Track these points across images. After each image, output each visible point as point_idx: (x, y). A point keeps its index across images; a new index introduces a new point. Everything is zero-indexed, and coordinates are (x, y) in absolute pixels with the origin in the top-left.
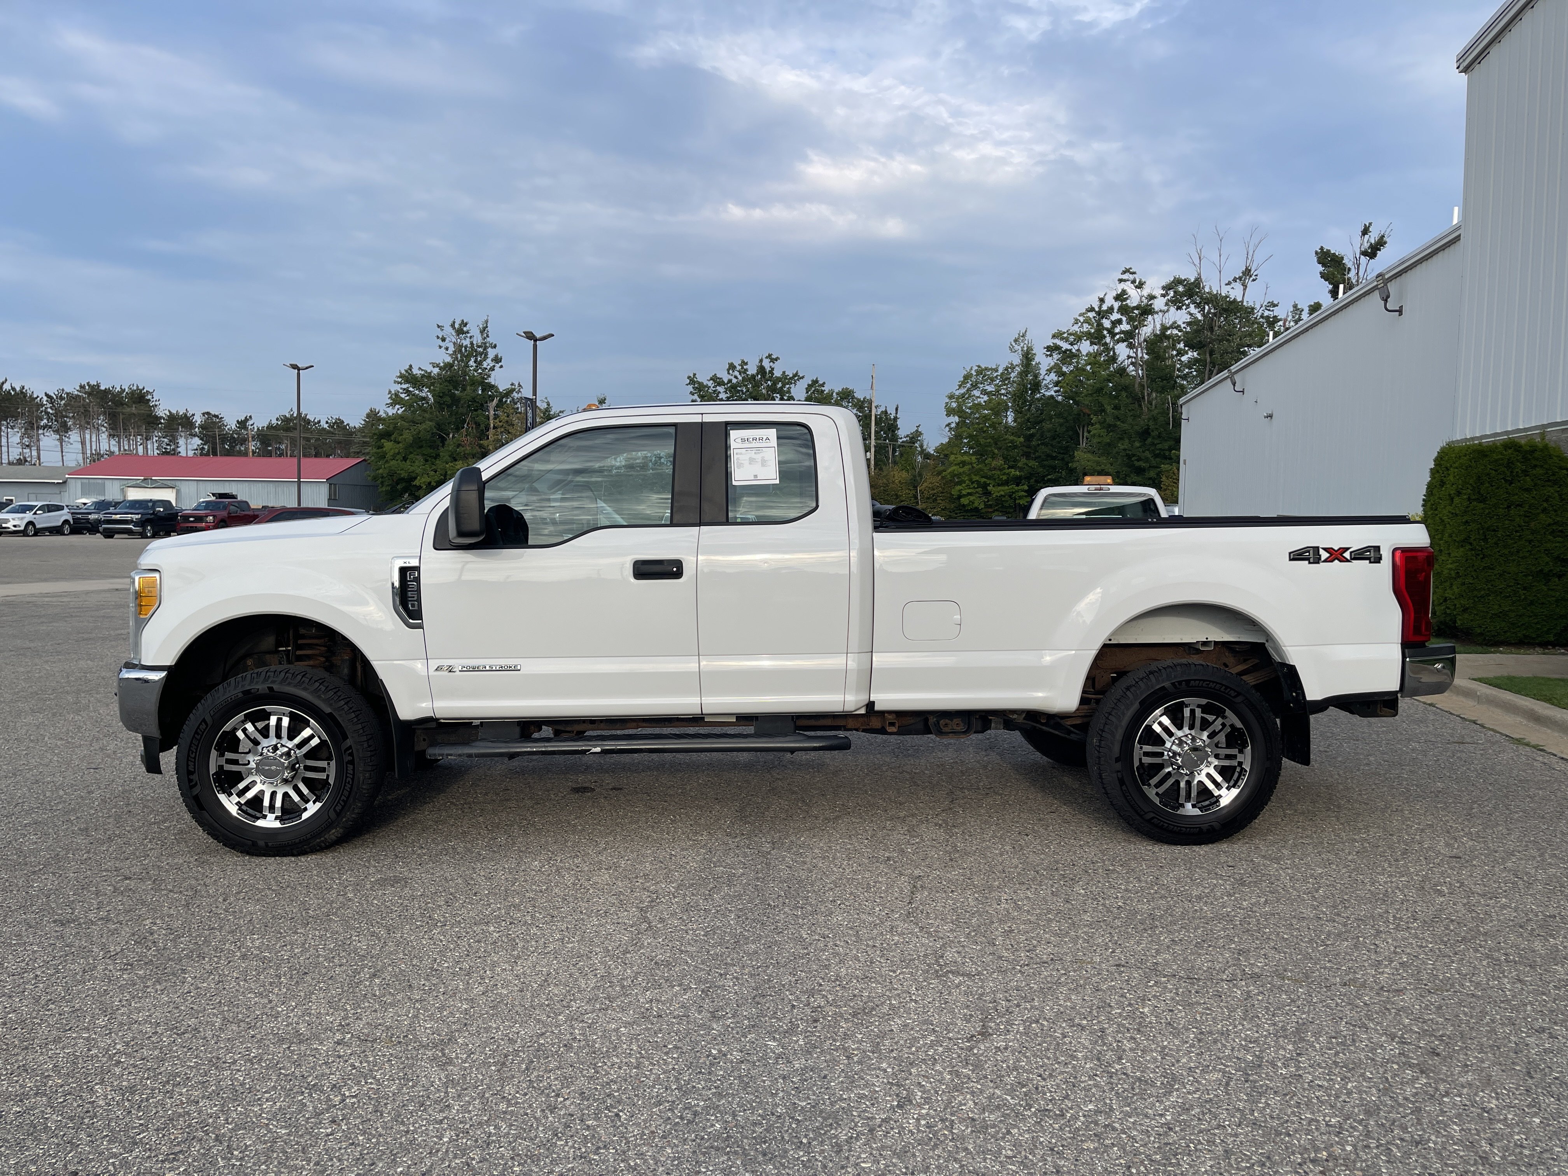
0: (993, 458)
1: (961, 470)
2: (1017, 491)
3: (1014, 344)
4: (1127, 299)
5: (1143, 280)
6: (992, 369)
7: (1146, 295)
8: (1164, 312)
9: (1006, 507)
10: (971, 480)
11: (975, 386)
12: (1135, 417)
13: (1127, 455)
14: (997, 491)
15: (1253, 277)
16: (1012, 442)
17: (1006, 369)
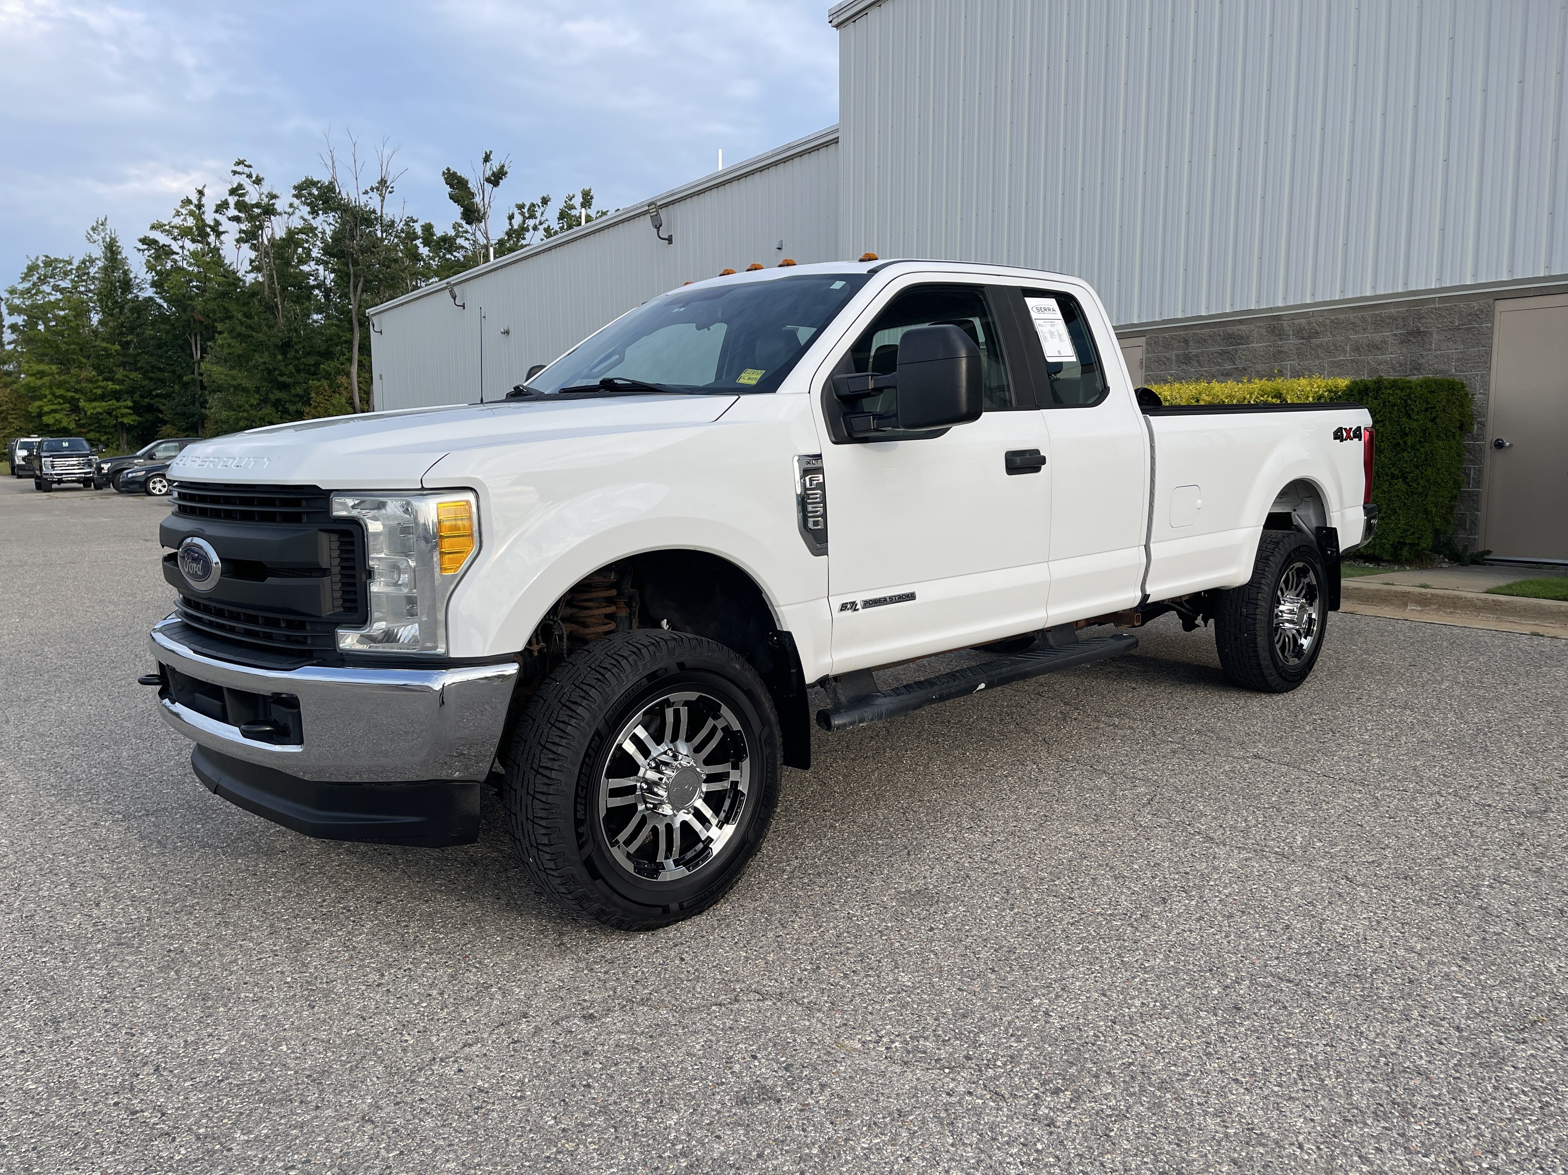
0: (80, 368)
1: (39, 382)
2: (119, 408)
3: (91, 233)
4: (243, 195)
5: (261, 176)
6: (64, 261)
7: (266, 193)
8: (290, 215)
9: (105, 427)
10: (53, 394)
11: (43, 280)
12: (270, 327)
13: (267, 369)
14: (91, 408)
15: (390, 189)
16: (105, 349)
17: (84, 262)
